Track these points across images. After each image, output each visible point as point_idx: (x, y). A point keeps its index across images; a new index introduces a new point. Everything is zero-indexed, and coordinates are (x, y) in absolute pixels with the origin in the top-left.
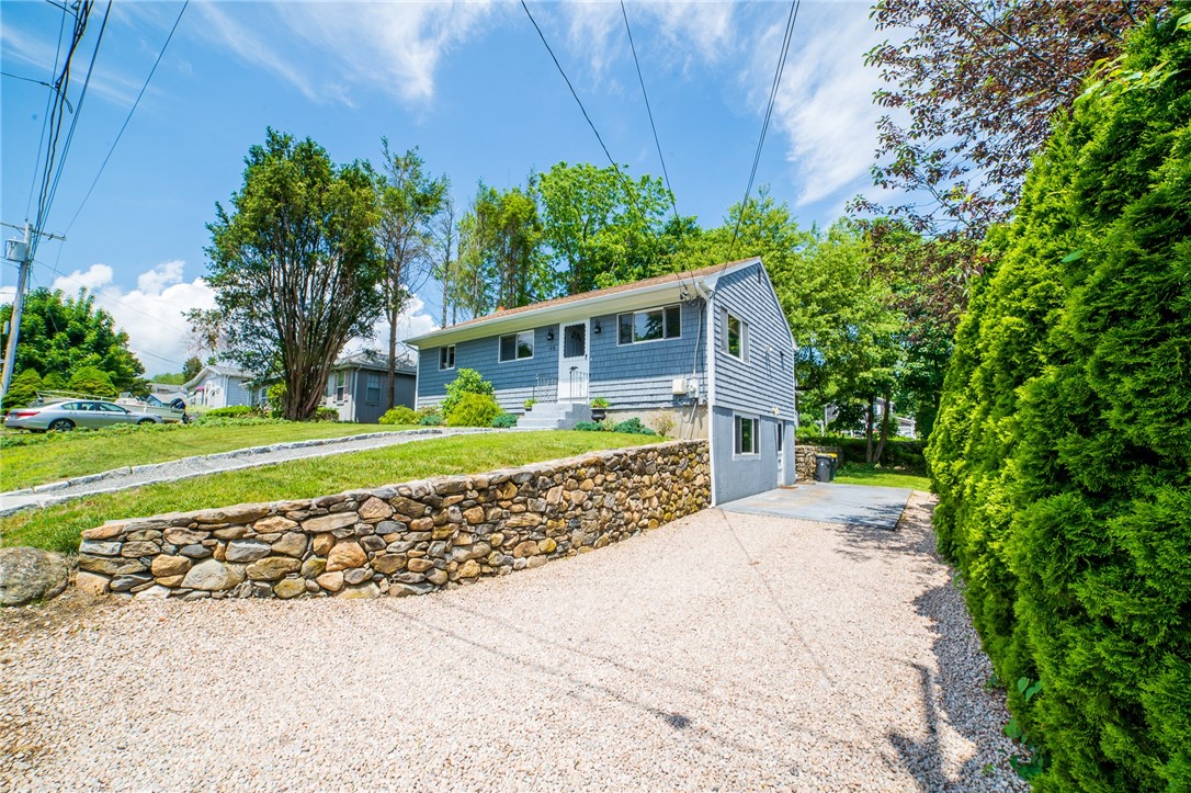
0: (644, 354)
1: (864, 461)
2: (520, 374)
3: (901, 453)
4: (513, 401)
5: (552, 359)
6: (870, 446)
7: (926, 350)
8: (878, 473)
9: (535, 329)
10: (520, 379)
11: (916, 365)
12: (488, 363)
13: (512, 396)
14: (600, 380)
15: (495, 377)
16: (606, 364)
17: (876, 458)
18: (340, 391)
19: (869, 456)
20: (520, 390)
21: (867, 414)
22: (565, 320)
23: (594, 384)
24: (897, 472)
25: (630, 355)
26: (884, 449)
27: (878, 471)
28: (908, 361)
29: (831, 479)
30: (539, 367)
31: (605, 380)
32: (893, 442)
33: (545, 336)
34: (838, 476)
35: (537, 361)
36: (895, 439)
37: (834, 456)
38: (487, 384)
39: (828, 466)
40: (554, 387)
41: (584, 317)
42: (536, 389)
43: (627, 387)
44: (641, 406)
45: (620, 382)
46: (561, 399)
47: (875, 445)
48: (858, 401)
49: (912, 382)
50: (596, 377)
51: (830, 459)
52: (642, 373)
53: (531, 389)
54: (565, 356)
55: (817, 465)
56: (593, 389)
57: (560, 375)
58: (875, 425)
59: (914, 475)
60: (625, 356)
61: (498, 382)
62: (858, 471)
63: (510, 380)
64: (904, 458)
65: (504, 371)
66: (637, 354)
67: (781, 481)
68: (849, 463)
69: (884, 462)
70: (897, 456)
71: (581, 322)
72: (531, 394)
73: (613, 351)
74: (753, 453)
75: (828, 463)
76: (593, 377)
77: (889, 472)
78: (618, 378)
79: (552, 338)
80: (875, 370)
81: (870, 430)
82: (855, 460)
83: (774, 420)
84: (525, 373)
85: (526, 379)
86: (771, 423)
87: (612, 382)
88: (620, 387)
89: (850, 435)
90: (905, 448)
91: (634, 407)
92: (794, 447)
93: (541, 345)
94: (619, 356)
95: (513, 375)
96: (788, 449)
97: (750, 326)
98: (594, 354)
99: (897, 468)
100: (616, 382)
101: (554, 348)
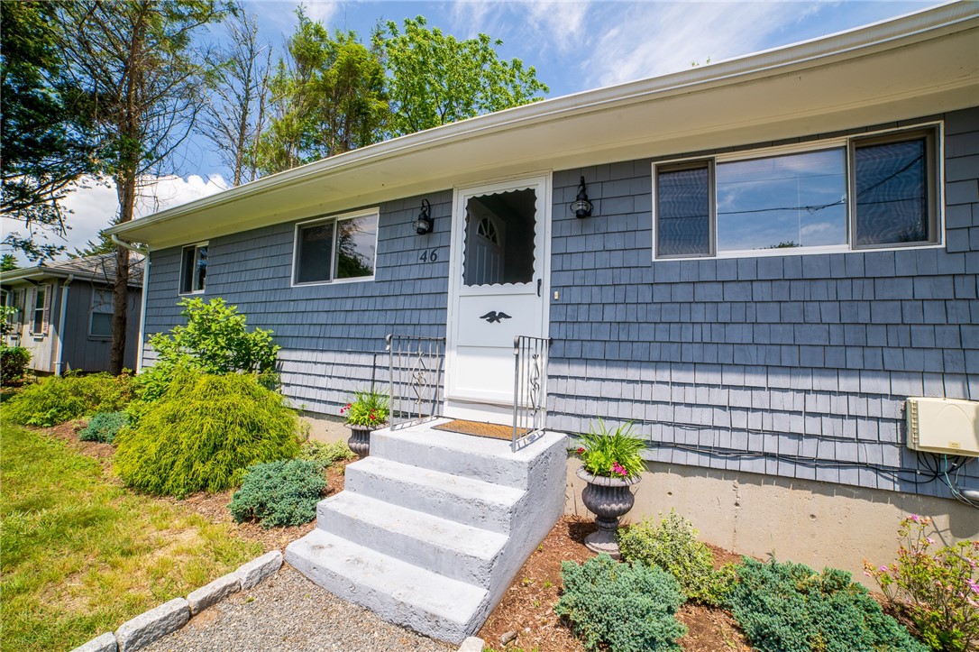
0: (761, 292)
2: (340, 318)
4: (322, 382)
5: (427, 287)
9: (381, 205)
10: (337, 332)
12: (269, 285)
13: (320, 369)
14: (586, 361)
15: (283, 319)
16: (610, 314)
18: (38, 318)
20: (339, 358)
22: (468, 180)
23: (564, 369)
25: (703, 293)
30: (391, 303)
31: (606, 362)
33: (409, 226)
35: (386, 289)
38: (259, 336)
40: (432, 363)
41: (531, 170)
42: (383, 360)
43: (691, 395)
44: (746, 465)
45: (664, 375)
46: (453, 401)
50: (575, 350)
52: (754, 355)
53: (366, 359)
54: (470, 279)
56: (561, 387)
57: (451, 333)
60: (682, 293)
61: (289, 331)
63: (315, 331)
65: (302, 306)
66: (732, 292)
71: (521, 186)
72: (367, 373)
73: (635, 276)
76: (561, 349)
78: (657, 364)
79: (430, 230)
84: (352, 318)
85: (353, 332)
87: (633, 373)
88: (662, 393)
91: (718, 463)
93: (398, 246)
94: (662, 294)
95: (323, 318)
98: (565, 279)
100: (648, 374)
101: (436, 257)
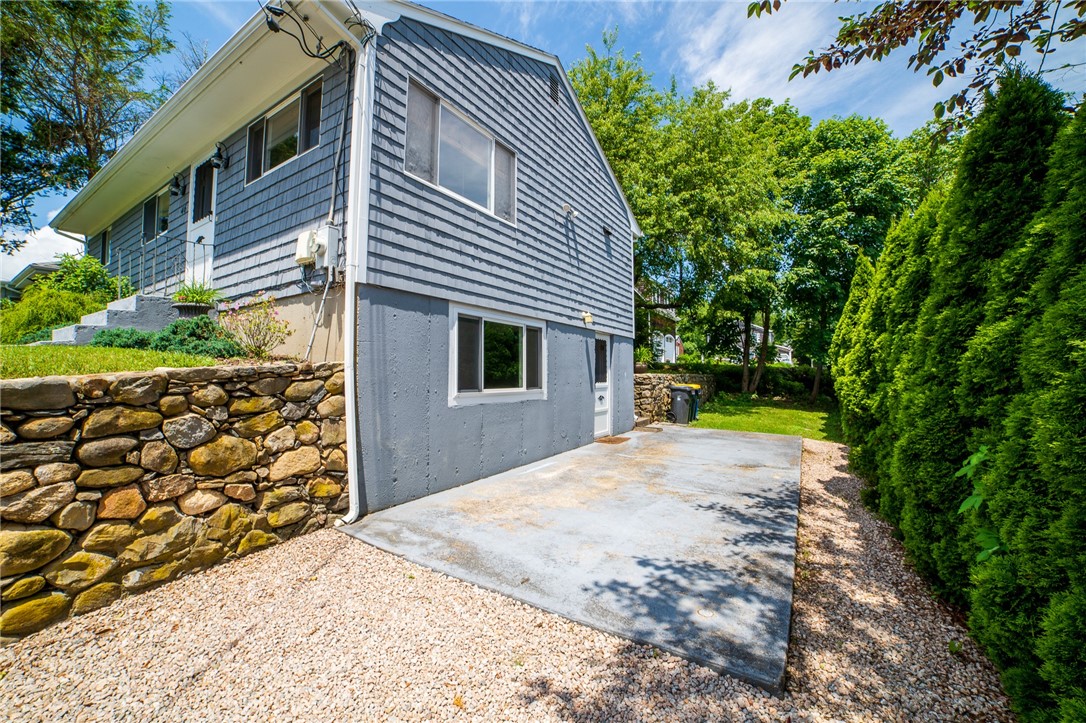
1: (739, 390)
3: (782, 381)
6: (746, 373)
7: (815, 251)
8: (754, 406)
11: (804, 271)
17: (753, 387)
19: (745, 385)
21: (743, 336)
24: (777, 405)
26: (763, 377)
27: (756, 403)
28: (793, 266)
29: (692, 417)
32: (773, 369)
34: (703, 411)
36: (775, 364)
37: (696, 386)
39: (686, 401)
47: (752, 371)
48: (728, 314)
49: (797, 295)
51: (689, 392)
55: (672, 399)
58: (752, 349)
59: (796, 408)
62: (730, 403)
64: (784, 387)
67: (603, 426)
68: (722, 393)
69: (762, 391)
70: (776, 384)
74: (523, 389)
75: (687, 397)
77: (767, 405)
80: (749, 271)
81: (746, 354)
82: (729, 389)
83: (586, 332)
86: (577, 338)
89: (723, 360)
90: (785, 375)
92: (630, 376)
96: (617, 379)
97: (518, 155)
99: (776, 398)
